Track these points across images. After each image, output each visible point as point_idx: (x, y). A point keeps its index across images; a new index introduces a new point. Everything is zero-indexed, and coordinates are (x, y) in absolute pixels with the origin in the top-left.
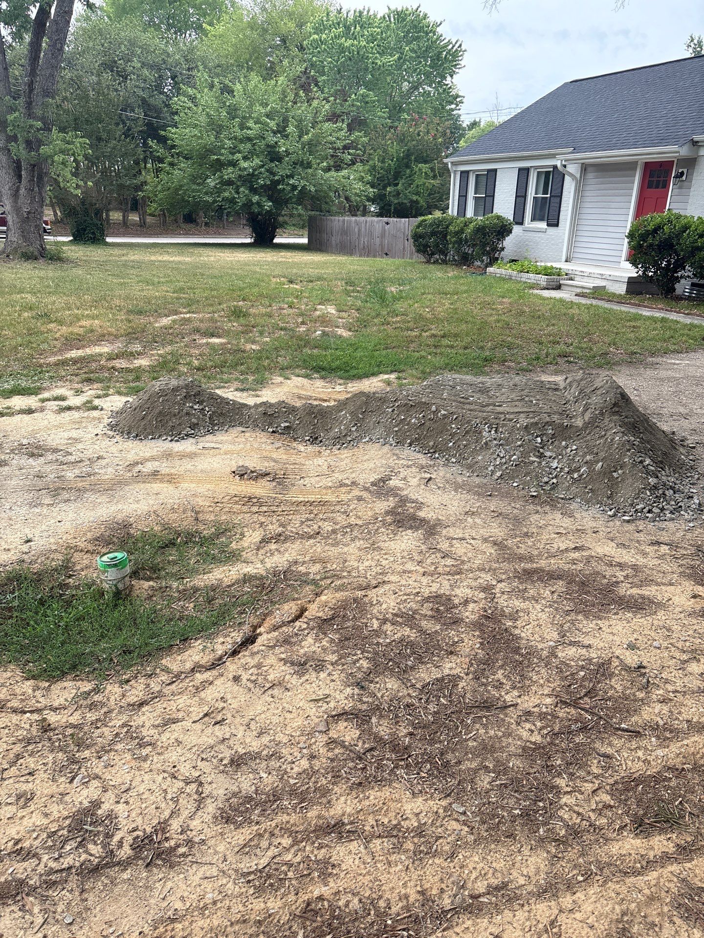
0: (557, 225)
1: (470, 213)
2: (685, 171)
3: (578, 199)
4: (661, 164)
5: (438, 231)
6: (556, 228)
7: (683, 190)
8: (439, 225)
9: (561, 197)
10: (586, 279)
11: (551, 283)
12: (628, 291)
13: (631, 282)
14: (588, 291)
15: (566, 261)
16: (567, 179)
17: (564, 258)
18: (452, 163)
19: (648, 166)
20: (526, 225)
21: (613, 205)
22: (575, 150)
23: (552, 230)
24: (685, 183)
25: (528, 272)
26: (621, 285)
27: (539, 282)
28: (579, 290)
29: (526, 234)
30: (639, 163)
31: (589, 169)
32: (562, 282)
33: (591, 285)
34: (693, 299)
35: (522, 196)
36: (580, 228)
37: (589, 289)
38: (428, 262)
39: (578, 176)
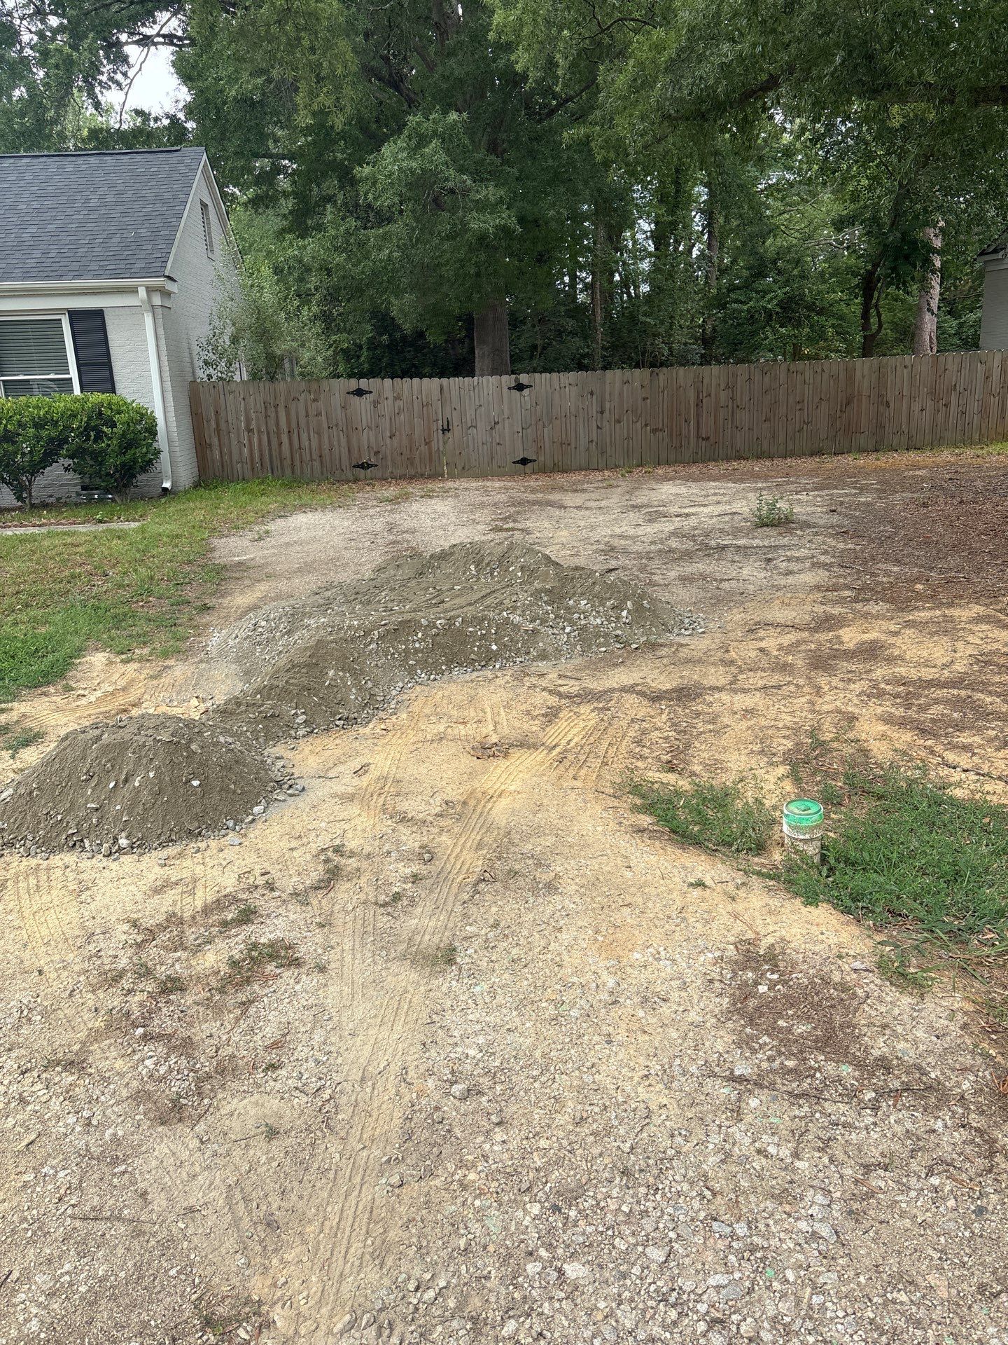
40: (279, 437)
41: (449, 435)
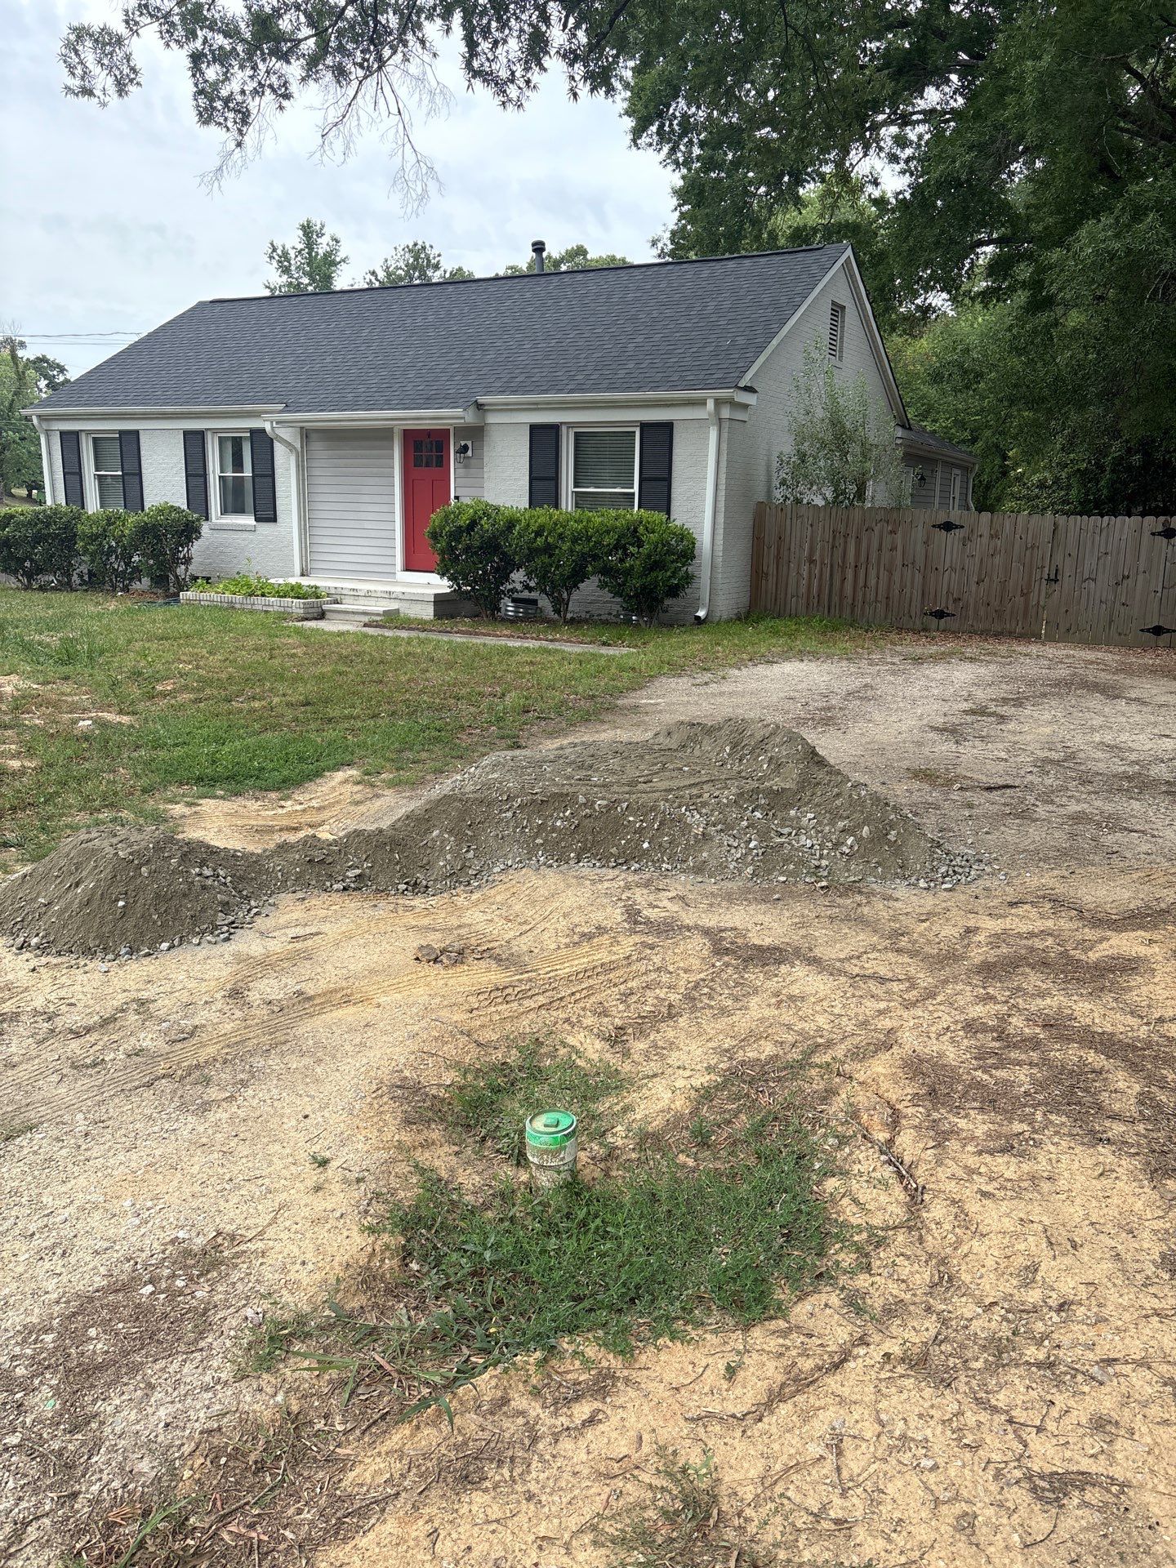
0: (274, 519)
1: (93, 505)
2: (469, 444)
3: (303, 480)
4: (429, 433)
5: (49, 535)
6: (271, 525)
7: (472, 471)
8: (50, 524)
9: (273, 476)
10: (362, 601)
11: (311, 611)
12: (439, 615)
13: (440, 601)
14: (378, 618)
15: (302, 575)
16: (279, 449)
17: (297, 570)
18: (39, 416)
19: (408, 435)
20: (214, 520)
21: (365, 490)
22: (288, 408)
23: (265, 528)
24: (473, 461)
25: (263, 595)
26: (424, 606)
27: (290, 610)
28: (366, 619)
29: (216, 534)
30: (396, 430)
31: (313, 436)
32: (325, 607)
33: (381, 610)
34: (522, 620)
35: (200, 476)
36: (316, 523)
37: (378, 615)
38: (27, 588)
39: (298, 446)
40: (843, 572)
41: (1057, 586)
